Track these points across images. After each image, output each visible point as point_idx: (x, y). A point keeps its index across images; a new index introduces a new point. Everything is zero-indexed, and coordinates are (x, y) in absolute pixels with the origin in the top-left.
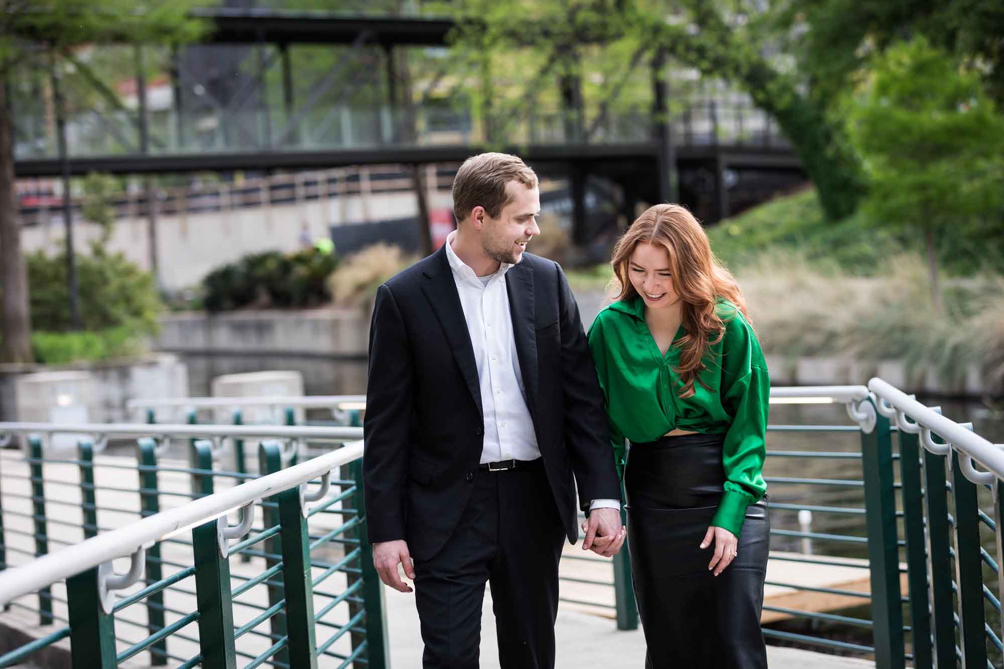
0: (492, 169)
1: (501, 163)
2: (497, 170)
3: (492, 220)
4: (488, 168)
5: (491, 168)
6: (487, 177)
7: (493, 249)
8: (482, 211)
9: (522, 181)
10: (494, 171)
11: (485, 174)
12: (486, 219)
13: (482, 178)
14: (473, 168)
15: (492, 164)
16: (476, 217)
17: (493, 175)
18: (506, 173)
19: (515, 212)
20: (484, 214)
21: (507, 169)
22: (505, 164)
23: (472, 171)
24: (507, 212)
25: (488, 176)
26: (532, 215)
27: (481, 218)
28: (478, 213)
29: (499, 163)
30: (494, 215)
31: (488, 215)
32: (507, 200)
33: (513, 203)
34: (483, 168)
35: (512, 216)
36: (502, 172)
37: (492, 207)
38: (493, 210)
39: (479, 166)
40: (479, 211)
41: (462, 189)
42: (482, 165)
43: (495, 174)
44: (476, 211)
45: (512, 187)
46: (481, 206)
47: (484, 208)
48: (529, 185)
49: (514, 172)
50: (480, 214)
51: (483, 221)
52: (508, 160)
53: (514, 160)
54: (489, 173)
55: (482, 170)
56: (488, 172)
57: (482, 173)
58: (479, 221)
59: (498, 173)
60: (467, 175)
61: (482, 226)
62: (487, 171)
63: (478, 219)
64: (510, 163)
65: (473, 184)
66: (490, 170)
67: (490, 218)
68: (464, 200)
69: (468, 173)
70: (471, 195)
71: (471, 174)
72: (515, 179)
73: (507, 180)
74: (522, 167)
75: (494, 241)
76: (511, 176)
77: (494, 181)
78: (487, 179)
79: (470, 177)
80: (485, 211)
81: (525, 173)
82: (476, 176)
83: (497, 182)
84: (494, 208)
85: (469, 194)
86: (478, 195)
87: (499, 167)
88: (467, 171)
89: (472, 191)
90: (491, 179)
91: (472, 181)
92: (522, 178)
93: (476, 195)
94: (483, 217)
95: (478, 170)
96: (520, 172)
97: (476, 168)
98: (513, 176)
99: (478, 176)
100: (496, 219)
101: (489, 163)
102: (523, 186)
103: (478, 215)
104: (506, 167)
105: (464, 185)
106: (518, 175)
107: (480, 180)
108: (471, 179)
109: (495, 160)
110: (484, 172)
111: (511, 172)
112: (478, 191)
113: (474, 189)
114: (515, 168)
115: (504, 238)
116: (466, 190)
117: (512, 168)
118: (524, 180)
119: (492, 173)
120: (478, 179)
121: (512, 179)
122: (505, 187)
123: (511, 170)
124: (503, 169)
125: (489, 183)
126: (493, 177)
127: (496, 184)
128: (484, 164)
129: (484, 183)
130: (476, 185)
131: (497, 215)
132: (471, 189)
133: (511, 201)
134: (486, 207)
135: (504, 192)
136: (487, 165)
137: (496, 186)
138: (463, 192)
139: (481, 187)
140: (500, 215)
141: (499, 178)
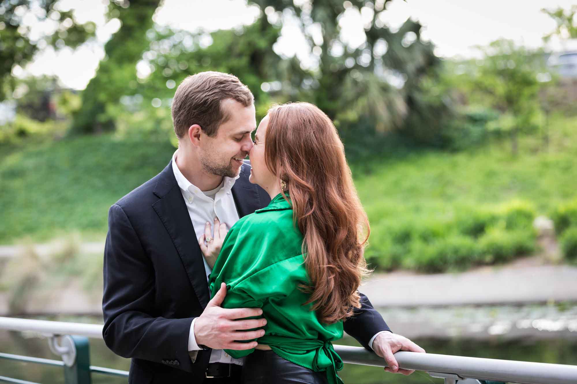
0: (208, 88)
1: (218, 82)
3: (209, 138)
4: (204, 87)
5: (207, 87)
6: (202, 96)
7: (212, 165)
8: (198, 129)
9: (238, 99)
10: (211, 90)
11: (201, 94)
12: (203, 136)
13: (199, 97)
14: (190, 87)
15: (209, 84)
16: (193, 135)
17: (209, 94)
18: (222, 91)
19: (231, 130)
20: (200, 131)
21: (223, 87)
22: (221, 83)
24: (223, 130)
25: (204, 95)
26: (249, 132)
27: (198, 136)
28: (195, 131)
29: (215, 82)
30: (211, 132)
31: (205, 133)
32: (223, 119)
33: (229, 121)
34: (200, 88)
35: (228, 134)
36: (217, 90)
37: (208, 126)
38: (210, 127)
39: (196, 85)
40: (195, 129)
41: (180, 106)
42: (198, 84)
43: (210, 93)
44: (193, 129)
45: (228, 104)
46: (198, 124)
47: (201, 126)
48: (245, 104)
50: (198, 132)
51: (200, 138)
52: (225, 79)
53: (230, 79)
54: (206, 92)
57: (199, 92)
58: (196, 139)
59: (213, 92)
60: (184, 94)
61: (199, 143)
62: (204, 90)
63: (195, 136)
64: (226, 81)
65: (190, 102)
66: (206, 89)
67: (207, 135)
68: (182, 118)
69: (186, 91)
70: (188, 114)
71: (188, 92)
72: (230, 98)
73: (222, 98)
74: (238, 86)
75: (211, 158)
76: (227, 94)
77: (209, 100)
78: (203, 98)
79: (187, 96)
80: (202, 129)
81: (240, 91)
82: (193, 95)
83: (212, 101)
84: (210, 126)
85: (186, 112)
86: (194, 114)
87: (216, 86)
88: (185, 90)
89: (189, 109)
90: (207, 98)
91: (189, 100)
92: (238, 97)
93: (192, 114)
94: (201, 136)
95: (195, 89)
96: (236, 91)
97: (193, 87)
98: (229, 95)
99: (195, 95)
100: (213, 137)
101: (206, 81)
102: (240, 104)
103: (195, 133)
104: (222, 85)
105: (182, 103)
106: (234, 93)
107: (196, 99)
108: (188, 98)
109: (211, 79)
110: (201, 91)
111: (227, 91)
112: (195, 109)
113: (191, 107)
114: (230, 87)
115: (221, 155)
116: (183, 108)
117: (227, 87)
118: (240, 98)
119: (208, 92)
120: (195, 98)
121: (228, 97)
122: (221, 106)
123: (226, 89)
124: (219, 88)
125: (205, 102)
126: (209, 95)
127: (211, 103)
128: (201, 83)
129: (201, 102)
130: (193, 104)
131: (213, 133)
132: (188, 107)
133: (227, 119)
134: (202, 125)
135: (220, 111)
136: (204, 84)
137: (211, 105)
138: (181, 110)
139: (197, 106)
140: (217, 133)
141: (214, 96)
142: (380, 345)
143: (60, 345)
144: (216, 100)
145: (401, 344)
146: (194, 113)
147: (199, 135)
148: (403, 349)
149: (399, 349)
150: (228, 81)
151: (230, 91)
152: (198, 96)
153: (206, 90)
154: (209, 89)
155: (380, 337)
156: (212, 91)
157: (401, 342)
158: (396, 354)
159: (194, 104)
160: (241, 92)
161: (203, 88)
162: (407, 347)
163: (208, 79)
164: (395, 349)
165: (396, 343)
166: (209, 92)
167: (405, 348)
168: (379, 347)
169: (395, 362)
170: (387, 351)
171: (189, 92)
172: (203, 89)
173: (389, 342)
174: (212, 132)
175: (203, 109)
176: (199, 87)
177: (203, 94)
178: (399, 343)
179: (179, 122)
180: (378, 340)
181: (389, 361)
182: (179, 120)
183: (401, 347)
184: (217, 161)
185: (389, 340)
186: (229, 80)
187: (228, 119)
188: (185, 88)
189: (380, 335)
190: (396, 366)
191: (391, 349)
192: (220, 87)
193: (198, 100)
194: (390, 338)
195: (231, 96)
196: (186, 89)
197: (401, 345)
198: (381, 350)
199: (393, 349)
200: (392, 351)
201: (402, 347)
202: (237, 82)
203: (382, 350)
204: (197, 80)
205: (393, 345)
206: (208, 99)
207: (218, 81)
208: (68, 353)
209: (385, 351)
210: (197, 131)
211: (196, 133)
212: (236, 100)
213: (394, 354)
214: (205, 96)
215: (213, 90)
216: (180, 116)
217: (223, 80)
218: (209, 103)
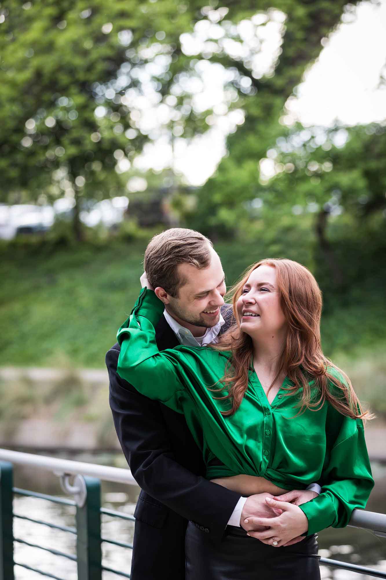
1: (173, 247)
4: (162, 252)
5: (164, 252)
6: (159, 262)
12: (169, 297)
13: (157, 263)
16: (160, 295)
17: (164, 260)
18: (178, 256)
24: (183, 292)
25: (161, 261)
28: (161, 292)
32: (180, 283)
33: (186, 284)
35: (190, 295)
36: (172, 256)
37: (170, 287)
38: (171, 290)
40: (160, 290)
44: (158, 291)
45: (184, 269)
46: (161, 287)
51: (167, 298)
54: (162, 258)
58: (164, 298)
59: (168, 258)
62: (161, 256)
63: (162, 296)
65: (151, 267)
66: (162, 254)
67: (171, 296)
73: (178, 264)
78: (159, 264)
82: (153, 259)
83: (168, 266)
86: (156, 278)
98: (183, 260)
100: (176, 298)
101: (164, 246)
104: (177, 250)
107: (155, 265)
111: (181, 256)
114: (185, 252)
117: (182, 252)
121: (183, 263)
122: (178, 271)
125: (162, 268)
127: (166, 269)
128: (160, 248)
131: (176, 295)
133: (183, 284)
140: (179, 295)
141: (169, 262)
143: (72, 485)
144: (171, 266)
147: (166, 295)
151: (185, 256)
152: (155, 262)
154: (165, 255)
159: (153, 269)
163: (165, 243)
166: (165, 258)
174: (175, 293)
177: (159, 260)
187: (184, 282)
192: (175, 252)
193: (156, 267)
195: (186, 261)
206: (164, 265)
208: (79, 493)
211: (163, 294)
214: (161, 263)
218: (164, 269)
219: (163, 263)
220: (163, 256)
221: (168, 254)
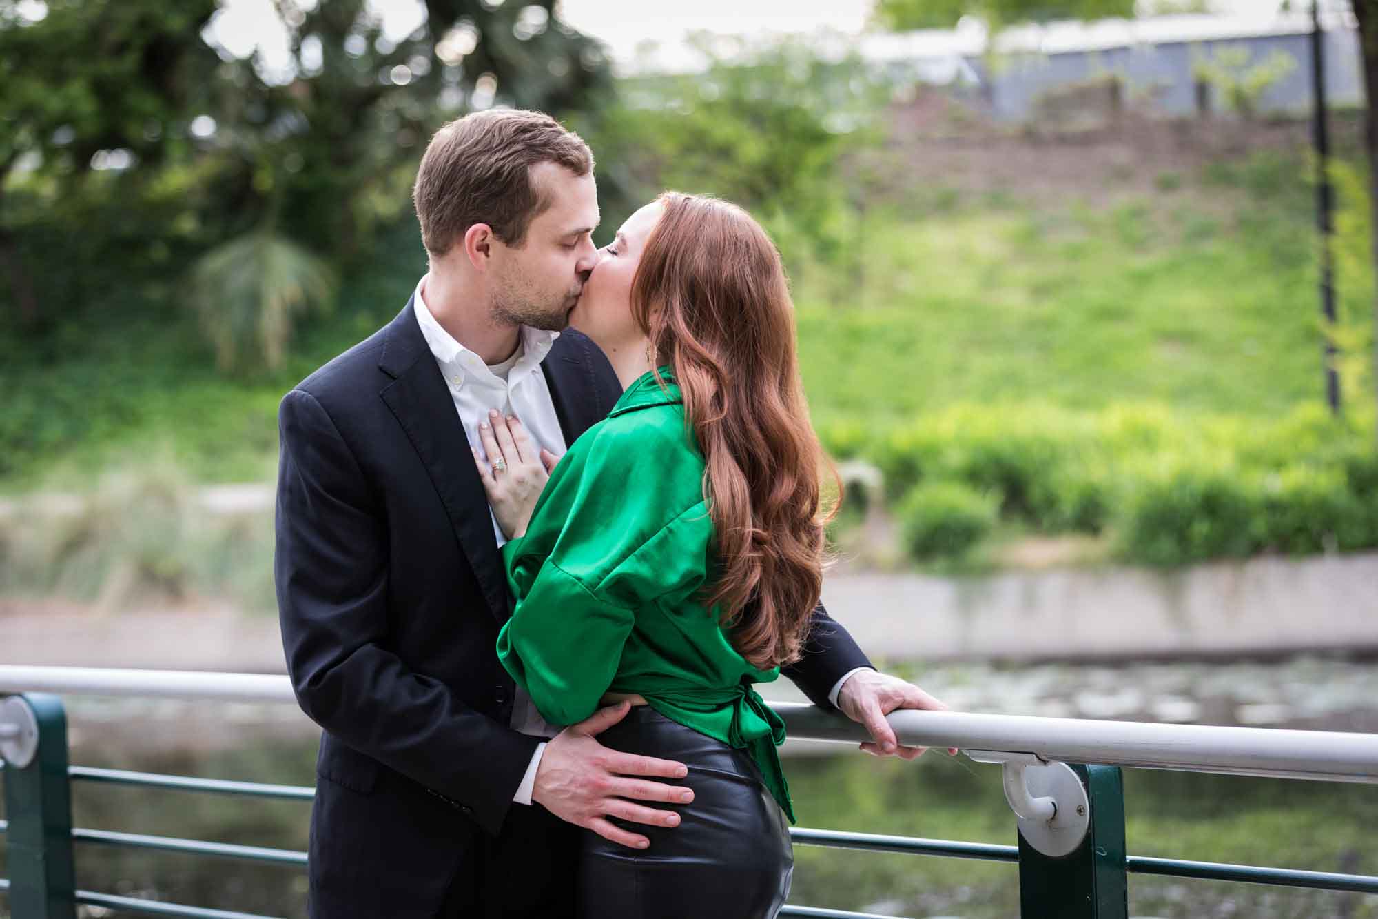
0: (499, 145)
1: (518, 129)
2: (510, 143)
3: (508, 249)
4: (491, 142)
5: (497, 141)
6: (489, 160)
7: (516, 310)
8: (485, 233)
9: (562, 161)
10: (504, 148)
12: (497, 247)
13: (483, 164)
14: (459, 145)
15: (500, 133)
16: (474, 247)
17: (502, 156)
18: (530, 147)
19: (554, 228)
20: (490, 238)
21: (530, 138)
22: (523, 129)
23: (457, 153)
24: (538, 229)
25: (493, 159)
26: (588, 230)
27: (484, 248)
28: (479, 237)
29: (513, 129)
30: (513, 236)
31: (500, 239)
32: (537, 207)
33: (551, 208)
34: (481, 144)
35: (550, 238)
36: (518, 147)
37: (507, 222)
38: (510, 227)
39: (473, 140)
40: (480, 232)
41: (442, 189)
42: (477, 137)
43: (506, 154)
44: (474, 234)
45: (544, 174)
46: (484, 222)
47: (490, 226)
48: (578, 169)
49: (546, 144)
50: (483, 239)
51: (490, 253)
52: (532, 121)
53: (541, 121)
54: (495, 152)
55: (479, 148)
56: (488, 150)
57: (481, 153)
58: (482, 255)
59: (511, 151)
60: (447, 161)
61: (488, 263)
62: (491, 149)
63: (479, 249)
64: (533, 126)
65: (464, 177)
66: (494, 145)
67: (505, 245)
68: (447, 212)
69: (451, 154)
70: (460, 203)
71: (455, 158)
72: (548, 158)
73: (532, 162)
74: (560, 133)
75: (517, 293)
76: (541, 153)
77: (506, 167)
78: (492, 165)
79: (455, 163)
80: (493, 232)
81: (567, 144)
82: (469, 160)
83: (512, 169)
84: (511, 224)
85: (457, 198)
86: (474, 201)
87: (514, 138)
88: (449, 153)
89: (464, 191)
90: (499, 165)
91: (461, 173)
92: (565, 156)
93: (471, 201)
94: (490, 246)
95: (470, 147)
96: (558, 143)
97: (466, 145)
98: (544, 153)
99: (471, 160)
100: (517, 248)
101: (493, 130)
102: (568, 171)
103: (478, 242)
104: (528, 135)
105: (445, 180)
106: (554, 149)
107: (477, 170)
108: (459, 167)
109: (502, 124)
110: (485, 151)
112: (477, 189)
113: (466, 188)
114: (544, 137)
115: (536, 287)
116: (450, 190)
117: (539, 138)
118: (570, 158)
119: (500, 152)
120: (475, 165)
121: (543, 159)
122: (531, 178)
123: (538, 142)
124: (522, 140)
125: (498, 173)
126: (503, 158)
127: (509, 173)
128: (483, 133)
129: (488, 174)
130: (470, 180)
131: (519, 237)
132: (460, 187)
133: (545, 207)
134: (494, 224)
135: (531, 189)
136: (487, 137)
137: (510, 177)
138: (445, 195)
139: (480, 184)
140: (525, 237)
141: (515, 160)
142: (856, 697)
144: (519, 167)
145: (903, 696)
146: (476, 198)
147: (488, 247)
148: (905, 706)
149: (898, 705)
150: (536, 126)
151: (545, 145)
152: (479, 163)
153: (496, 147)
154: (502, 145)
155: (855, 682)
156: (509, 150)
157: (903, 693)
158: (890, 715)
159: (473, 180)
160: (569, 146)
161: (488, 145)
162: (914, 701)
163: (494, 124)
164: (888, 706)
165: (891, 694)
166: (503, 151)
167: (910, 703)
168: (853, 701)
169: (890, 733)
170: (871, 711)
171: (462, 154)
172: (488, 147)
173: (875, 692)
174: (516, 236)
175: (495, 188)
176: (477, 144)
177: (490, 158)
178: (897, 693)
179: (442, 221)
180: (852, 688)
181: (877, 732)
182: (440, 219)
183: (900, 703)
184: (528, 299)
185: (877, 688)
186: (538, 123)
187: (546, 203)
188: (445, 149)
189: (856, 677)
190: (891, 742)
191: (880, 706)
193: (482, 171)
194: (879, 684)
195: (549, 157)
196: (450, 149)
197: (901, 699)
198: (860, 707)
199: (886, 705)
200: (883, 712)
201: (904, 701)
202: (555, 125)
203: (862, 707)
204: (470, 130)
205: (884, 698)
206: (502, 167)
207: (516, 126)
209: (868, 711)
210: (481, 238)
211: (480, 243)
212: (560, 163)
213: (885, 715)
214: (497, 160)
215: (510, 146)
216: (442, 210)
217: (528, 124)
218: (505, 174)
219: (501, 163)
220: (499, 148)
221: (509, 142)
